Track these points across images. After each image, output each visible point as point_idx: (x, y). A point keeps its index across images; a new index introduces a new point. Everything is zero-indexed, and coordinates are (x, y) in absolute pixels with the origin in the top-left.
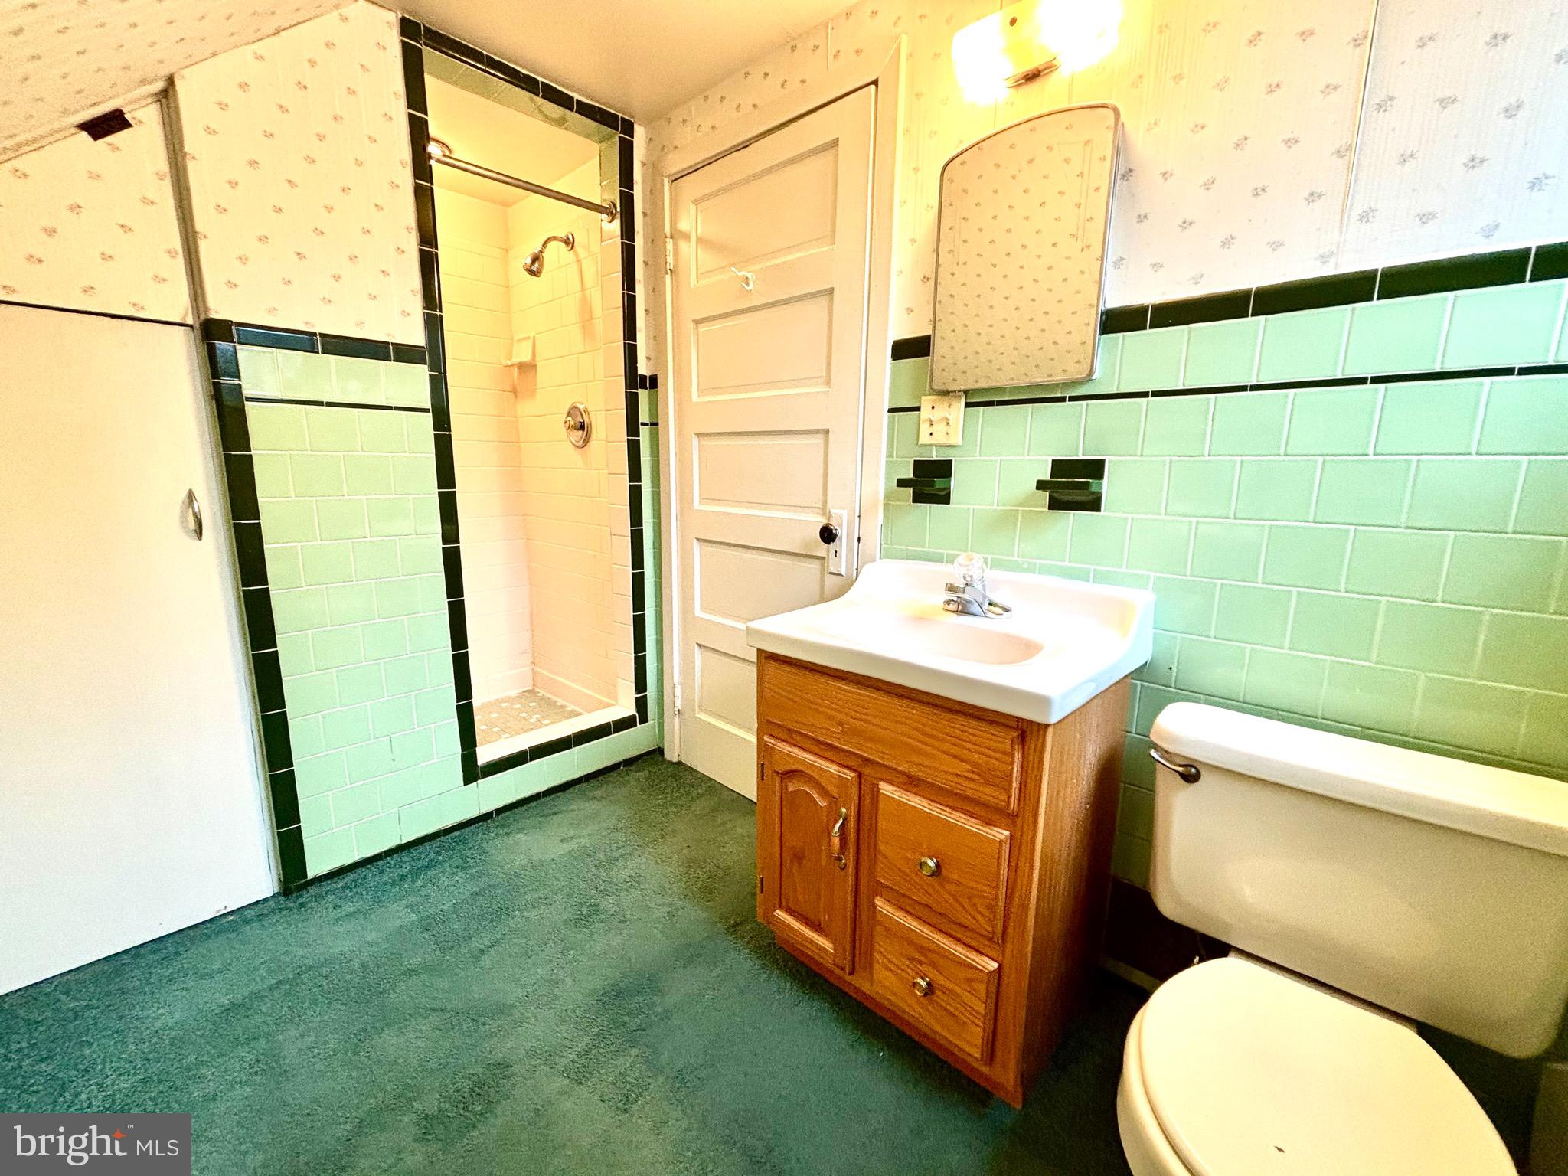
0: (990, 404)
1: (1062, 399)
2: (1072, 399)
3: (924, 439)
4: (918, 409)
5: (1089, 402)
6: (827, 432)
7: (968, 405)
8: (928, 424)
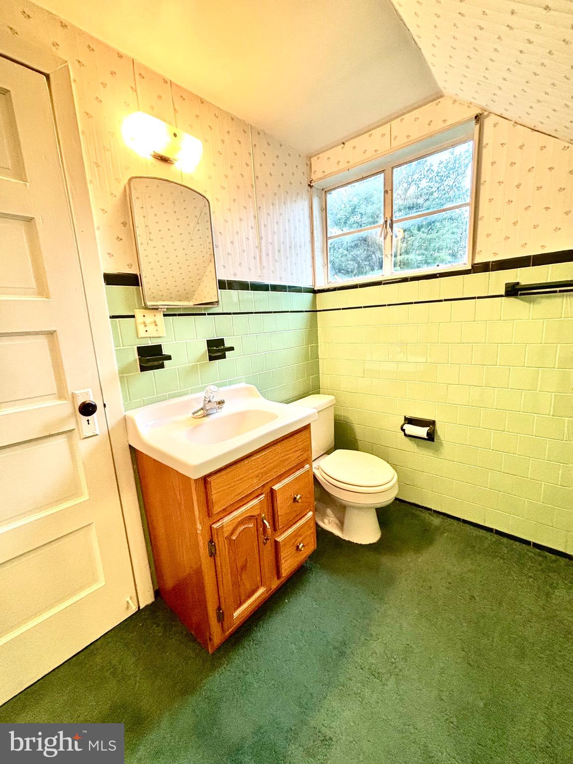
0: (175, 315)
1: (204, 314)
2: (209, 314)
3: (142, 333)
4: (133, 316)
5: (215, 316)
6: (51, 334)
7: (165, 315)
8: (143, 325)
